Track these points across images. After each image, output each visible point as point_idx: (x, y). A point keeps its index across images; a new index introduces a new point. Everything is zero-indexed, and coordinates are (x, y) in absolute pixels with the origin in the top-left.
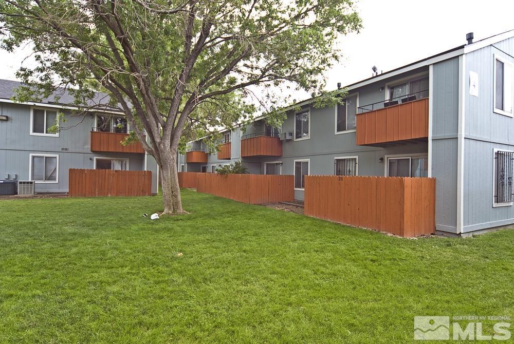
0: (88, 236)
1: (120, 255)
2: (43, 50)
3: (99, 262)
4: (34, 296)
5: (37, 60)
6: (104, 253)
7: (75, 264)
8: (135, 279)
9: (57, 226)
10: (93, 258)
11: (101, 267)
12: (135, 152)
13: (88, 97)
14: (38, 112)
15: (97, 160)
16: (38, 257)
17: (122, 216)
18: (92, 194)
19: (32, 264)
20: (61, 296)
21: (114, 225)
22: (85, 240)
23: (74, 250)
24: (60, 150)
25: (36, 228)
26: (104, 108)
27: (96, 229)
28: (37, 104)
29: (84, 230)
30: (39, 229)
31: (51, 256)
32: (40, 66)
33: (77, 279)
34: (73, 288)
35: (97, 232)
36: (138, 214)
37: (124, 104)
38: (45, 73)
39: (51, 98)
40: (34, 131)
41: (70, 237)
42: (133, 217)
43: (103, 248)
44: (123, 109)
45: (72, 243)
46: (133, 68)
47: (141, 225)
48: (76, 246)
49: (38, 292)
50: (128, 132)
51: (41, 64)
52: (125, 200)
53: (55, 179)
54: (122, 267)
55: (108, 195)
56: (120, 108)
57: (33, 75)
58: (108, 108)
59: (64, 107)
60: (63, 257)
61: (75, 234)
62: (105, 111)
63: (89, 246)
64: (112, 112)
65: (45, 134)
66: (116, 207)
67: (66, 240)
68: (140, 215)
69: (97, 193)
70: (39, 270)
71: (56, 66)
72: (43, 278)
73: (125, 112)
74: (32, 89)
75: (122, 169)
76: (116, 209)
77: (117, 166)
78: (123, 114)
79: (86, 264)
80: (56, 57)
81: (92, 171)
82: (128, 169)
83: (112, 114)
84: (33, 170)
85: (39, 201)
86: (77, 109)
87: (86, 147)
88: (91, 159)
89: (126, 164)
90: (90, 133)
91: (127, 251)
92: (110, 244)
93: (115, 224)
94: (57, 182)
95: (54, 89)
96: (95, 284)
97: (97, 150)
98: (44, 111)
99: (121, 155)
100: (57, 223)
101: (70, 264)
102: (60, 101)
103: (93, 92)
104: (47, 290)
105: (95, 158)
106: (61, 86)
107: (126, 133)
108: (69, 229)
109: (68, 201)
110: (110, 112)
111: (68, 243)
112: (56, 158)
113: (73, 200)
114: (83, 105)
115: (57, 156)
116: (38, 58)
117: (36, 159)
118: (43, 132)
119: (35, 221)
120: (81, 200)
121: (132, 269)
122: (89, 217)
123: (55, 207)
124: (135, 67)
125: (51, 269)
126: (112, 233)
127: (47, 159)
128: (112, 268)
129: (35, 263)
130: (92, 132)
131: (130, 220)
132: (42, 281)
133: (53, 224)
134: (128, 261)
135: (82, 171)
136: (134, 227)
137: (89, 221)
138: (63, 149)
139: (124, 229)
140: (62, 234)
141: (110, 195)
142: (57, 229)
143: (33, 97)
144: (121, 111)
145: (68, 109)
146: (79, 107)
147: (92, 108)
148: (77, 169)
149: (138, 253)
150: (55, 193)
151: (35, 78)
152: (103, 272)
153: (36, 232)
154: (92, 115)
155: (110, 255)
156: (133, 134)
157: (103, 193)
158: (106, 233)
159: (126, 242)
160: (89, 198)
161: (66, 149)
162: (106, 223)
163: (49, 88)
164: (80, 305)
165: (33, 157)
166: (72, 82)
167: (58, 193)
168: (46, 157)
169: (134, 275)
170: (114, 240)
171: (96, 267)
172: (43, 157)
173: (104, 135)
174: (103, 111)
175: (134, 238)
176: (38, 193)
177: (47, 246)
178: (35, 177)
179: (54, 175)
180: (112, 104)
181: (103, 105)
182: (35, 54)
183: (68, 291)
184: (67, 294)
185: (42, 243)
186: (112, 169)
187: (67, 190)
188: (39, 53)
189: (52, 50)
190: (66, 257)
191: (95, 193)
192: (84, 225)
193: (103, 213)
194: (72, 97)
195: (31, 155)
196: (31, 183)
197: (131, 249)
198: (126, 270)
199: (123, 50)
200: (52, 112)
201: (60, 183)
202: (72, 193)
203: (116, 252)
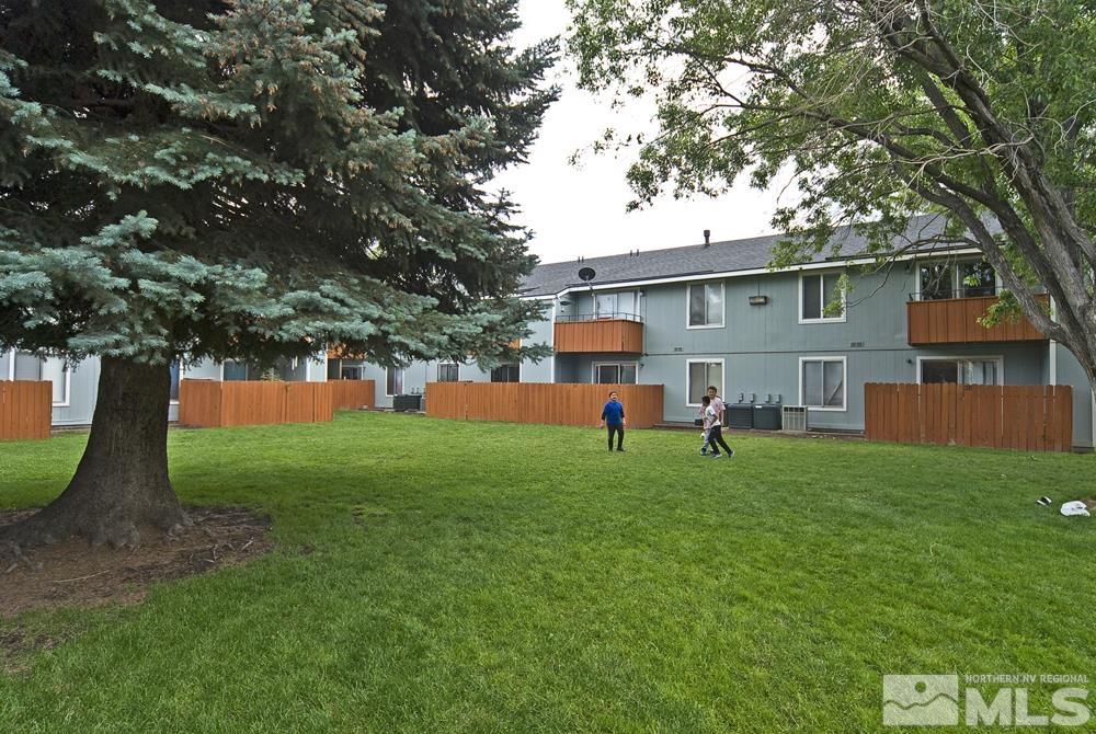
0: (891, 526)
1: (957, 586)
2: (810, 167)
3: (904, 585)
4: (776, 612)
5: (801, 188)
6: (917, 570)
7: (855, 577)
8: (984, 653)
9: (835, 494)
10: (893, 574)
11: (907, 599)
12: (1019, 338)
13: (894, 231)
14: (811, 280)
15: (925, 364)
16: (794, 545)
17: (977, 494)
18: (911, 438)
19: (784, 555)
20: (818, 631)
21: (953, 513)
22: (883, 532)
23: (859, 548)
24: (849, 347)
25: (800, 492)
26: (930, 246)
27: (909, 514)
28: (805, 267)
29: (885, 512)
30: (805, 495)
31: (816, 548)
32: (807, 196)
33: (853, 607)
34: (843, 623)
35: (910, 520)
36: (1023, 495)
37: (978, 227)
38: (815, 206)
39: (827, 251)
40: (805, 317)
41: (854, 521)
42: (1006, 501)
43: (918, 559)
44: (974, 239)
45: (856, 532)
46: (992, 134)
47: (1026, 525)
48: (864, 541)
49: (784, 607)
50: (999, 291)
51: (808, 193)
52: (993, 458)
53: (840, 404)
54: (956, 613)
55: (948, 441)
56: (966, 240)
57: (796, 215)
58: (938, 245)
59: (849, 263)
60: (836, 556)
61: (864, 515)
62: (933, 254)
63: (887, 547)
64: (952, 252)
65: (822, 320)
66: (965, 471)
67: (846, 524)
68: (1029, 500)
69: (923, 435)
70: (792, 569)
71: (832, 188)
72: (796, 585)
73: (980, 246)
74: (795, 241)
75: (985, 380)
76: (965, 477)
77: (973, 375)
78: (977, 250)
79: (875, 582)
80: (831, 171)
81: (912, 387)
82: (1001, 382)
83: (953, 256)
84: (804, 386)
85: (812, 445)
86: (873, 261)
87: (898, 336)
88: (910, 362)
89: (995, 370)
90: (906, 307)
91: (976, 580)
92: (937, 553)
93: (957, 510)
94: (845, 409)
95: (831, 232)
96: (886, 630)
97: (922, 340)
98: (819, 276)
99: (981, 349)
100: (835, 490)
101: (846, 573)
102: (842, 253)
103: (902, 217)
104: (797, 609)
105: (918, 359)
106: (842, 224)
107: (994, 294)
108: (855, 504)
109: (865, 448)
110: (946, 253)
111: (850, 532)
112: (841, 362)
113: (873, 448)
114: (885, 251)
115: (844, 358)
116: (803, 184)
117: (808, 366)
118: (819, 317)
119: (801, 479)
120: (888, 448)
121: (979, 625)
122: (900, 486)
123: (838, 457)
124: (995, 130)
125: (811, 573)
126: (945, 529)
127: (828, 365)
128: (931, 608)
129: (788, 554)
130: (911, 304)
131: (996, 507)
132: (794, 591)
133: (830, 489)
134: (973, 603)
135: (890, 387)
136: (1007, 527)
137: (898, 493)
138: (853, 345)
139: (976, 525)
140: (842, 511)
141: (953, 443)
142: (833, 500)
143: (797, 255)
144: (971, 245)
145: (855, 266)
146: (876, 257)
147: (901, 253)
148: (881, 384)
149: (1006, 591)
150: (840, 431)
151: (801, 221)
152: (909, 610)
153: (799, 498)
154: (908, 266)
155: (931, 577)
156: (1008, 297)
157: (936, 437)
158: (931, 527)
159: (977, 559)
160: (905, 445)
161: (860, 345)
162: (936, 505)
163: (823, 232)
164: (849, 661)
165: (805, 363)
166: (863, 209)
167: (846, 431)
168: (825, 363)
169: (983, 641)
170: (948, 547)
171: (897, 594)
172: (820, 362)
173: (938, 307)
174: (927, 254)
175: (1000, 551)
176: (814, 430)
177: (811, 528)
178: (808, 400)
179: (838, 396)
180: (952, 235)
181: (928, 241)
182: (797, 180)
183: (832, 624)
184: (829, 630)
185: (805, 520)
186: (959, 381)
187: (861, 426)
188: (805, 174)
189: (824, 160)
190: (840, 557)
191: (919, 435)
192: (887, 500)
193: (932, 482)
194: (863, 238)
195: (801, 359)
196: (802, 409)
197: (986, 577)
198: (966, 624)
199: (963, 104)
200: (831, 276)
201: (849, 412)
202: (871, 433)
203: (946, 576)
